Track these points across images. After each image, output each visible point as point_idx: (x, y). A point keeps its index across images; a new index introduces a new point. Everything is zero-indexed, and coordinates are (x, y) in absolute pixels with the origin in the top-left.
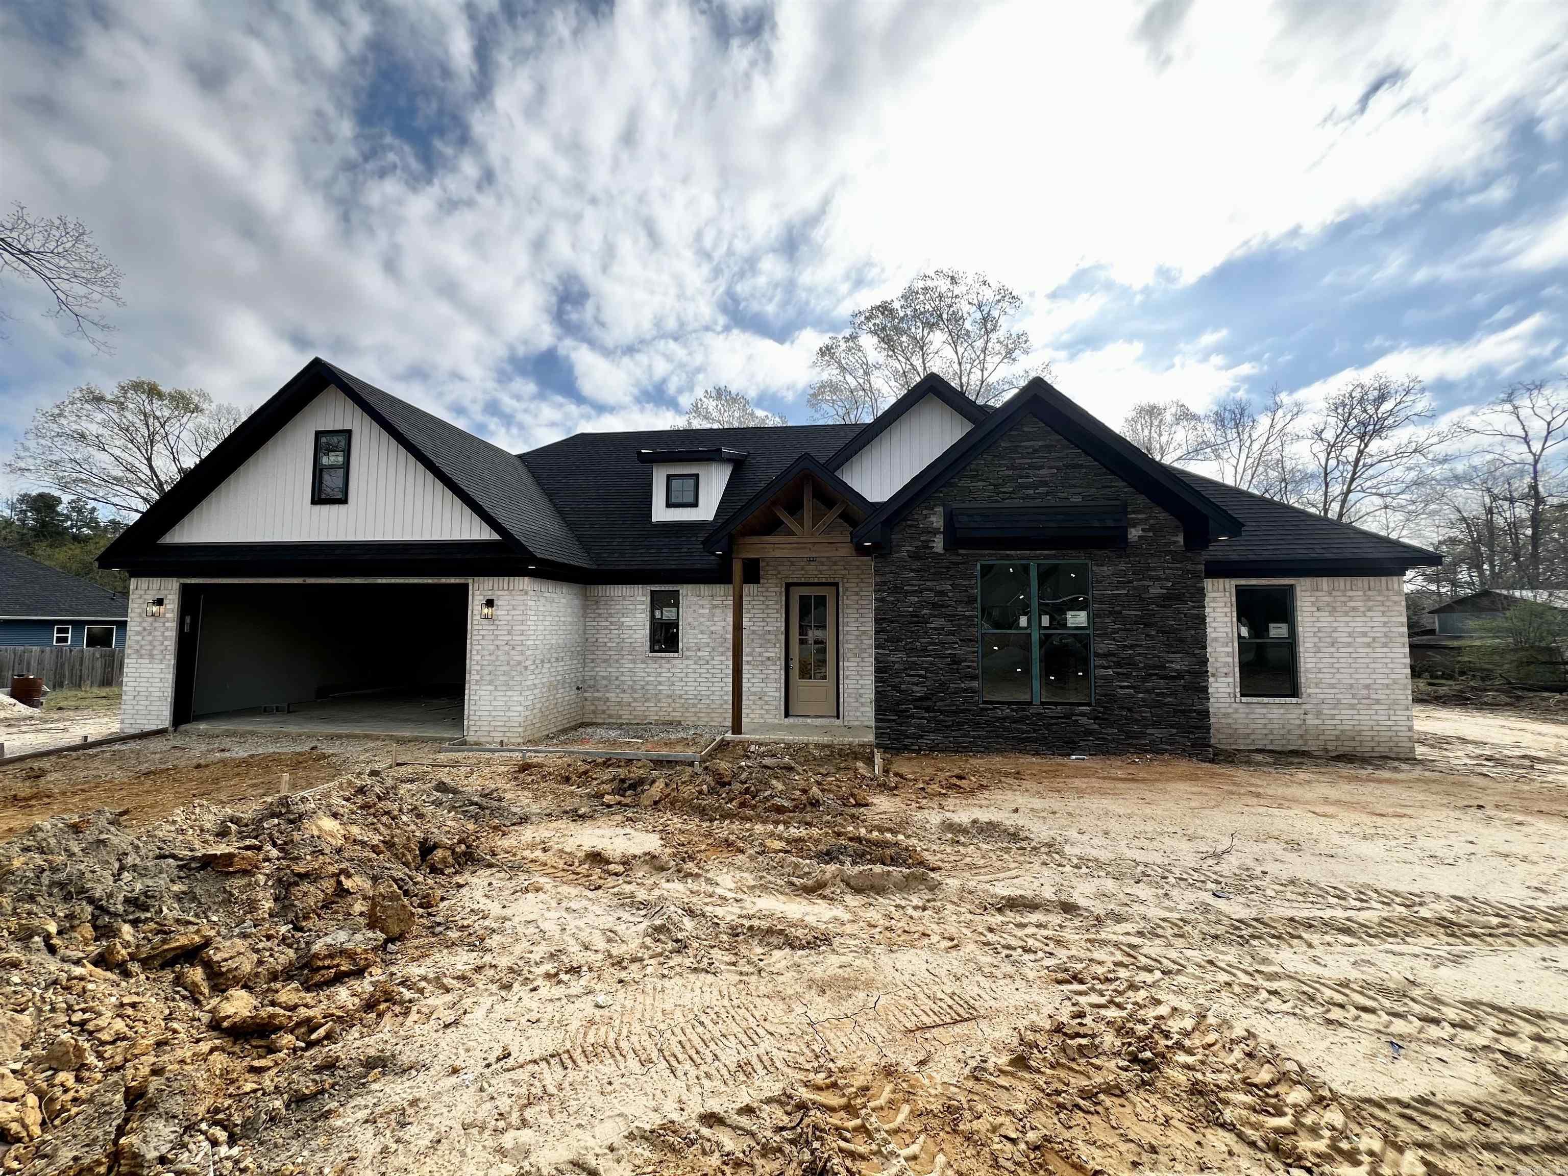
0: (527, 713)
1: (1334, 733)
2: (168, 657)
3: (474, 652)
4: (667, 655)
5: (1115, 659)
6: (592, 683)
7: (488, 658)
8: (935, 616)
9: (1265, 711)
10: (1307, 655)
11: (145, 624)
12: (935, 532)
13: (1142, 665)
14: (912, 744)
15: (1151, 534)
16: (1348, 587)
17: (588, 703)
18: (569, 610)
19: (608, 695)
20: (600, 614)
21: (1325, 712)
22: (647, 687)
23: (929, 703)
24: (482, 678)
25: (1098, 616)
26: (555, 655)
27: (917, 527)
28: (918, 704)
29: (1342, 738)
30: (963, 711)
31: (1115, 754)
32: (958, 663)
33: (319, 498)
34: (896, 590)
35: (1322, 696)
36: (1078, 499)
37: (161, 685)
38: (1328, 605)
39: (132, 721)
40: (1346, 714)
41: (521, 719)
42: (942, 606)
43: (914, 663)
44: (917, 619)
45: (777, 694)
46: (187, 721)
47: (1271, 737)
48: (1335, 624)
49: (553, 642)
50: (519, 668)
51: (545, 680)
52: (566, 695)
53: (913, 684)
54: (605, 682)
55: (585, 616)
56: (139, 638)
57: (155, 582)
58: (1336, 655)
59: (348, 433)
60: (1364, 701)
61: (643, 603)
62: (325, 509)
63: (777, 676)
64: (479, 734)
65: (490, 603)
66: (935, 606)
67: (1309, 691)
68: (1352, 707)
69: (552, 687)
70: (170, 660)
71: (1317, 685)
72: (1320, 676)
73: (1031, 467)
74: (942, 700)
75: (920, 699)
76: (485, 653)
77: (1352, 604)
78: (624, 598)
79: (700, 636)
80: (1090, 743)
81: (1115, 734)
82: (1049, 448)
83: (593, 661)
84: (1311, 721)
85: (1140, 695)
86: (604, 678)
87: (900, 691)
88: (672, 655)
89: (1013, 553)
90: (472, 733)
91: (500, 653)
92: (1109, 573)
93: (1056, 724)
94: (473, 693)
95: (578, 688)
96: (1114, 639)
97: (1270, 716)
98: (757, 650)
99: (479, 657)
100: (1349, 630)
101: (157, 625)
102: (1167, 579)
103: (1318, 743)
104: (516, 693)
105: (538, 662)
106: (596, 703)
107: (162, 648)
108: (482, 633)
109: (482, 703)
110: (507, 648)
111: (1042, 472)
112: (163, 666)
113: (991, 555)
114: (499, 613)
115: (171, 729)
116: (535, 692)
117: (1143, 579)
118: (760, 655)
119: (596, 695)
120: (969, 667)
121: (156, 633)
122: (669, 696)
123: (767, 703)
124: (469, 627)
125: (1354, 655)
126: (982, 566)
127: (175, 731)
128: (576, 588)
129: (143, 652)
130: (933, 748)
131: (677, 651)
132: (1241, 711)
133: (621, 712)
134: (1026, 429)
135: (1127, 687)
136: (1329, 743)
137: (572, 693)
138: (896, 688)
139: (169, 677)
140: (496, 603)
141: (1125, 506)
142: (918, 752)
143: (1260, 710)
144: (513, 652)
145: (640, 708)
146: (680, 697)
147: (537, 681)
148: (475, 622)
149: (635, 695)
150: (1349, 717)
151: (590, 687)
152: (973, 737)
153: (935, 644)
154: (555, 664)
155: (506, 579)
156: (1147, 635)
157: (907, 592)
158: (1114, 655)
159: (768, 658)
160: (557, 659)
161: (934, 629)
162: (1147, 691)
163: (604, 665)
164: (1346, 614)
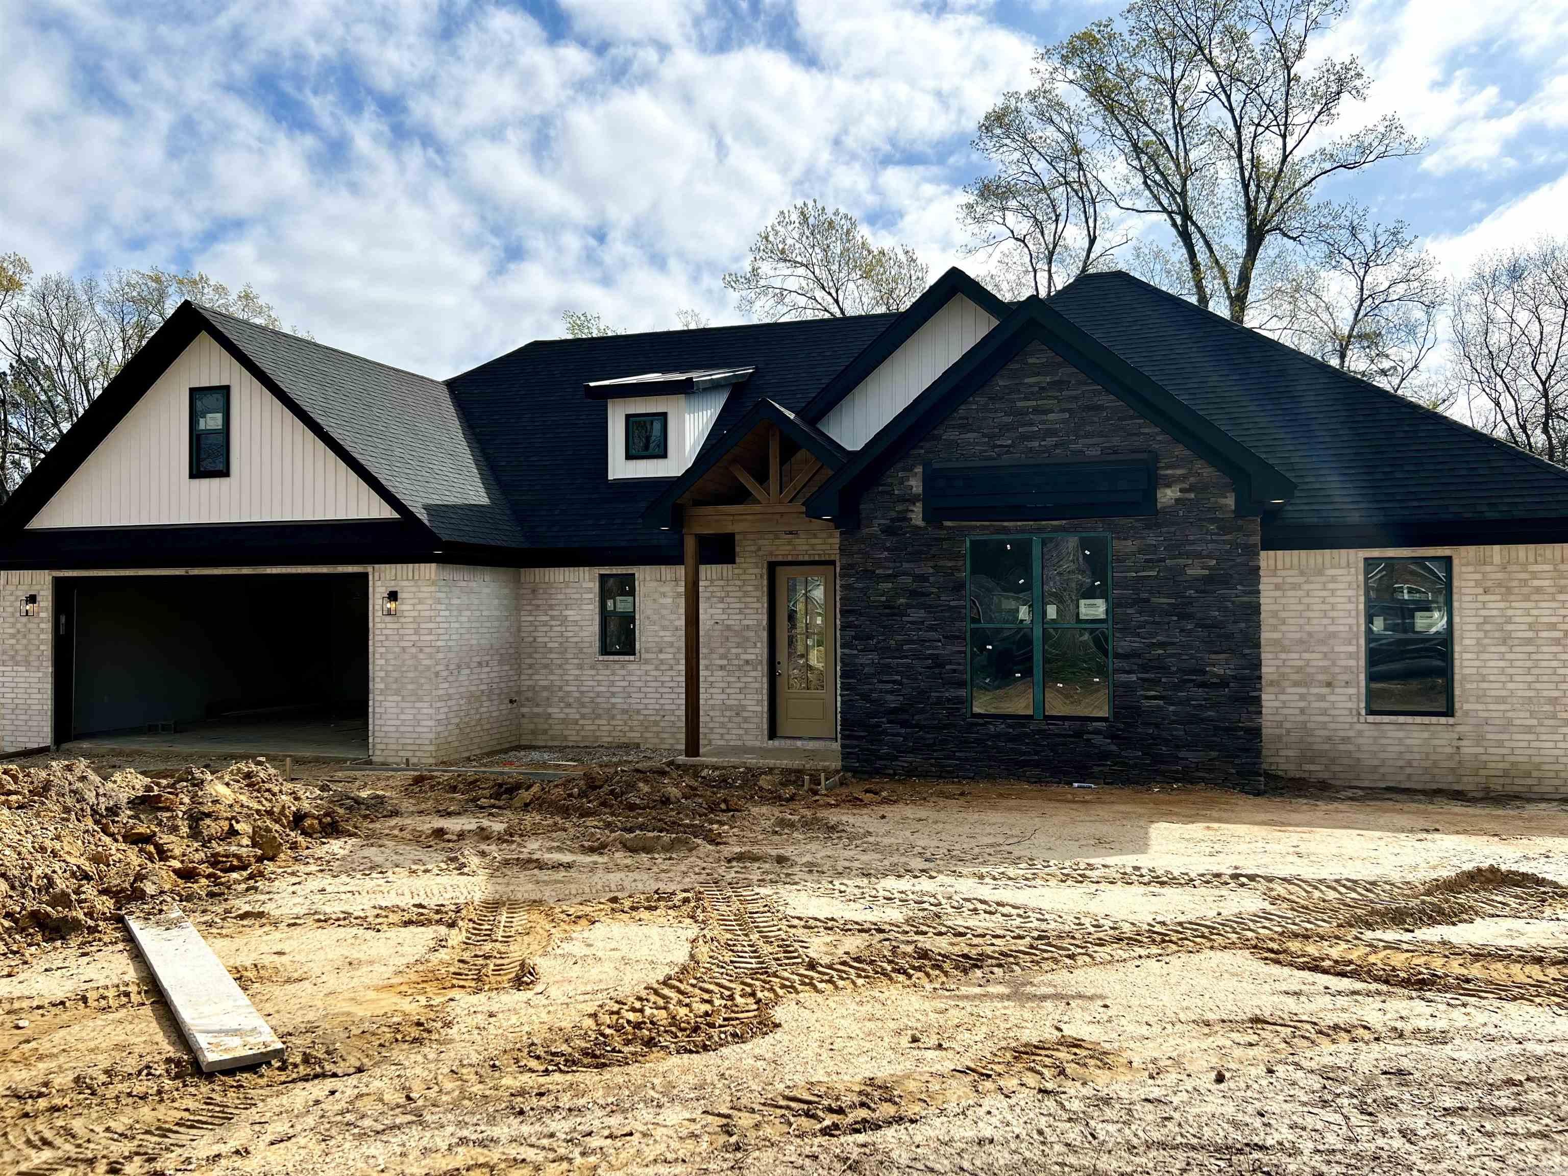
0: (439, 729)
1: (1501, 765)
2: (45, 664)
3: (377, 656)
4: (622, 658)
5: (1140, 662)
6: (530, 694)
7: (393, 662)
8: (912, 607)
9: (1401, 734)
10: (1466, 656)
11: (19, 626)
12: (913, 500)
13: (1175, 669)
14: (886, 767)
15: (1192, 496)
16: (1531, 559)
17: (525, 721)
18: (496, 602)
19: (550, 710)
20: (538, 606)
21: (1489, 736)
22: (599, 700)
23: (905, 717)
24: (387, 688)
25: (1119, 605)
26: (477, 659)
27: (890, 493)
28: (892, 717)
29: (1513, 773)
30: (946, 727)
31: (1137, 783)
32: (942, 666)
33: (197, 471)
34: (868, 574)
35: (1486, 714)
36: (1094, 452)
37: (39, 696)
38: (1500, 585)
39: (13, 739)
40: (1521, 740)
41: (432, 736)
42: (923, 594)
43: (888, 666)
44: (892, 610)
45: (759, 709)
46: (68, 739)
47: (1409, 771)
48: (1510, 612)
49: (474, 642)
50: (428, 674)
51: (462, 690)
52: (491, 709)
53: (887, 692)
54: (545, 694)
55: (518, 609)
56: (13, 641)
57: (27, 574)
58: (1508, 656)
59: (225, 391)
60: (1546, 722)
61: (590, 591)
62: (205, 483)
63: (757, 685)
64: (386, 753)
65: (393, 596)
66: (913, 594)
67: (1466, 707)
68: (1529, 729)
69: (472, 698)
70: (48, 668)
71: (1479, 699)
72: (1485, 685)
73: (1037, 411)
74: (922, 711)
75: (894, 711)
76: (390, 656)
77: (1536, 583)
78: (567, 584)
79: (662, 633)
80: (1106, 769)
81: (1137, 757)
82: (1059, 385)
83: (531, 666)
84: (1469, 749)
85: (1172, 708)
86: (545, 688)
87: (871, 701)
88: (627, 658)
89: (1011, 524)
90: (378, 753)
91: (406, 656)
92: (1134, 549)
93: (1064, 744)
94: (377, 704)
95: (511, 701)
96: (1138, 635)
97: (1408, 742)
98: (734, 651)
99: (383, 662)
100: (1530, 619)
101: (30, 626)
102: (1209, 557)
103: (1477, 779)
104: (426, 705)
105: (452, 667)
106: (536, 720)
107: (39, 653)
108: (385, 632)
109: (389, 716)
110: (414, 650)
111: (1051, 416)
112: (40, 675)
113: (984, 528)
114: (404, 607)
115: (53, 748)
116: (450, 703)
117: (1180, 555)
118: (738, 656)
119: (536, 710)
120: (954, 671)
121: (32, 636)
122: (623, 711)
123: (746, 720)
124: (371, 625)
125: (1534, 656)
126: (972, 542)
127: (58, 750)
128: (503, 574)
129: (19, 658)
130: (910, 773)
131: (634, 654)
132: (1367, 734)
133: (566, 733)
134: (1030, 361)
135: (1154, 698)
136: (1495, 780)
137: (503, 707)
138: (865, 697)
139: (48, 686)
140: (399, 595)
141: (1156, 457)
142: (891, 777)
143: (1394, 733)
144: (421, 656)
145: (589, 726)
146: (638, 712)
147: (451, 691)
148: (377, 620)
149: (584, 711)
150: (1525, 744)
151: (528, 699)
152: (959, 759)
153: (912, 642)
154: (476, 671)
155: (411, 565)
156: (1182, 631)
157: (879, 577)
158: (1139, 656)
159: (747, 662)
160: (480, 664)
161: (912, 623)
162: (1180, 703)
163: (543, 671)
164: (1527, 599)
